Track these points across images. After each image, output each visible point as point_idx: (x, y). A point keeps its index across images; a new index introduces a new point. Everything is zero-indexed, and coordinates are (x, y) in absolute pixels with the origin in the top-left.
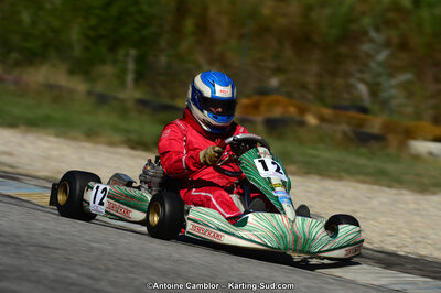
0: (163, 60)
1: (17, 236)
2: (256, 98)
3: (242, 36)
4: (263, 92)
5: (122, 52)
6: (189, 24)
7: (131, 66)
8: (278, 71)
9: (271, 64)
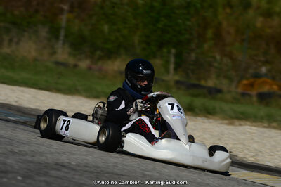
0: (193, 56)
1: (98, 167)
2: (252, 80)
3: (243, 41)
4: (257, 76)
5: (165, 50)
6: (210, 33)
7: (172, 59)
8: (266, 62)
9: (262, 59)
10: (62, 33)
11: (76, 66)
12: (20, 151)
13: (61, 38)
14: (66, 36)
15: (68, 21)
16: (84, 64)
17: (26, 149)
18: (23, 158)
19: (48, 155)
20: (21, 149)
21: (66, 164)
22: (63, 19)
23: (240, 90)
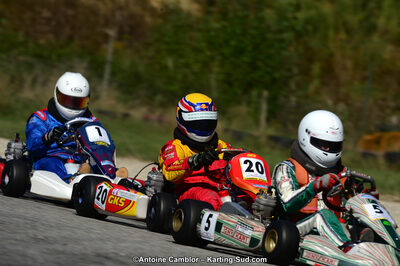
0: (293, 99)
2: (377, 134)
3: (364, 79)
4: (384, 129)
5: (254, 93)
6: (316, 68)
7: (264, 106)
8: (398, 110)
9: (392, 104)
10: (108, 70)
11: (126, 116)
12: (46, 237)
13: (107, 76)
14: (113, 74)
15: (116, 52)
16: (138, 113)
17: (54, 234)
18: (51, 247)
19: (86, 243)
20: (47, 234)
21: (111, 255)
22: (109, 50)
23: (360, 149)
